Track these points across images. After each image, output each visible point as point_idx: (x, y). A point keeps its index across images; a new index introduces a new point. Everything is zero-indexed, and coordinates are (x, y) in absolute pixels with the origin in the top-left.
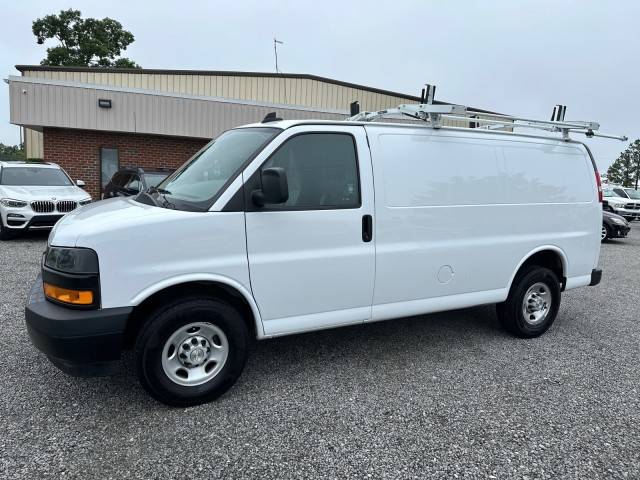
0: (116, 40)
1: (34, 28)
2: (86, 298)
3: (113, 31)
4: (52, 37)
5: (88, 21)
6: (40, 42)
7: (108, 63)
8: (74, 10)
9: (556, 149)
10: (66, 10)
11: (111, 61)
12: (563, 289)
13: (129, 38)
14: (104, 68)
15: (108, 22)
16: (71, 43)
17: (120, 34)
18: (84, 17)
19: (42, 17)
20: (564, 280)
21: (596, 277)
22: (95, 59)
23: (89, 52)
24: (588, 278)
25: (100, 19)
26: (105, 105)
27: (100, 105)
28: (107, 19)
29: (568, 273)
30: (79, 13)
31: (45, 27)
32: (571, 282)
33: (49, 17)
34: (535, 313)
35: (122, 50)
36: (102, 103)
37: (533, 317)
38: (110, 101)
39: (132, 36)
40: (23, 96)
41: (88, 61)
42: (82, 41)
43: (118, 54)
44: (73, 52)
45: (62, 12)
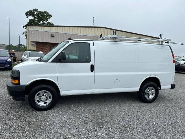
0: (47, 17)
1: (26, 14)
2: (17, 82)
3: (46, 14)
4: (30, 16)
5: (40, 12)
6: (27, 18)
7: (45, 23)
8: (36, 9)
9: (159, 48)
10: (34, 9)
11: (46, 22)
12: (160, 89)
13: (50, 16)
14: (44, 25)
15: (45, 12)
16: (35, 18)
17: (48, 15)
18: (39, 11)
19: (28, 11)
20: (160, 87)
21: (173, 86)
22: (41, 22)
23: (40, 20)
24: (170, 87)
25: (43, 11)
26: (53, 36)
27: (51, 36)
28: (45, 11)
29: (161, 84)
30: (38, 10)
31: (29, 14)
32: (163, 87)
33: (30, 11)
34: (150, 96)
35: (48, 20)
36: (52, 35)
37: (148, 97)
38: (54, 35)
39: (51, 16)
40: (32, 34)
41: (40, 23)
42: (38, 17)
43: (47, 21)
44: (36, 20)
45: (33, 9)
